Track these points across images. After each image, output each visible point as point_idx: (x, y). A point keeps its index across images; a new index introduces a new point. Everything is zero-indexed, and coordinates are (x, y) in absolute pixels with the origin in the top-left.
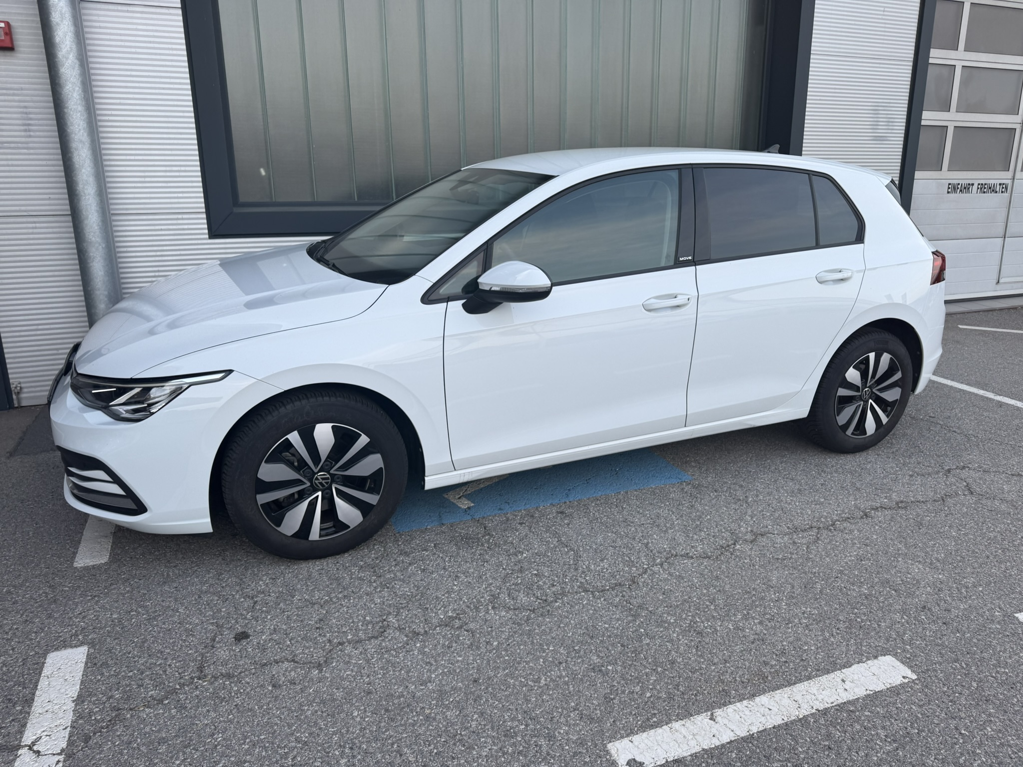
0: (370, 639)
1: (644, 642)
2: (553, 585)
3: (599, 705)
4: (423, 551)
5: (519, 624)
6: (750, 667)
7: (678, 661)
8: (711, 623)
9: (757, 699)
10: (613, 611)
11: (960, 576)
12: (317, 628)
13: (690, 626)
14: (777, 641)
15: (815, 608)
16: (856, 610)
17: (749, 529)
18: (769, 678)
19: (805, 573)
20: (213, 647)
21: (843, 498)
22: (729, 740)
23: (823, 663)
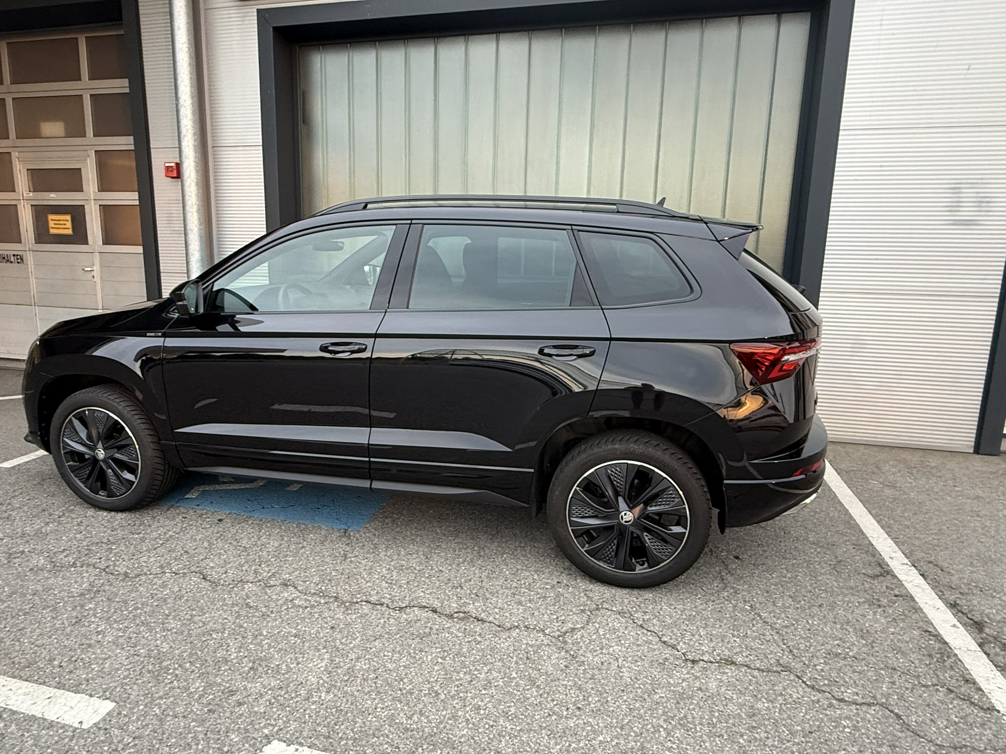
2: (101, 558)
7: (26, 630)
8: (98, 621)
10: (81, 587)
13: (87, 616)
14: (94, 652)
15: (171, 647)
16: (188, 664)
17: (291, 578)
18: (27, 669)
19: (234, 623)
21: (423, 588)
23: (74, 680)
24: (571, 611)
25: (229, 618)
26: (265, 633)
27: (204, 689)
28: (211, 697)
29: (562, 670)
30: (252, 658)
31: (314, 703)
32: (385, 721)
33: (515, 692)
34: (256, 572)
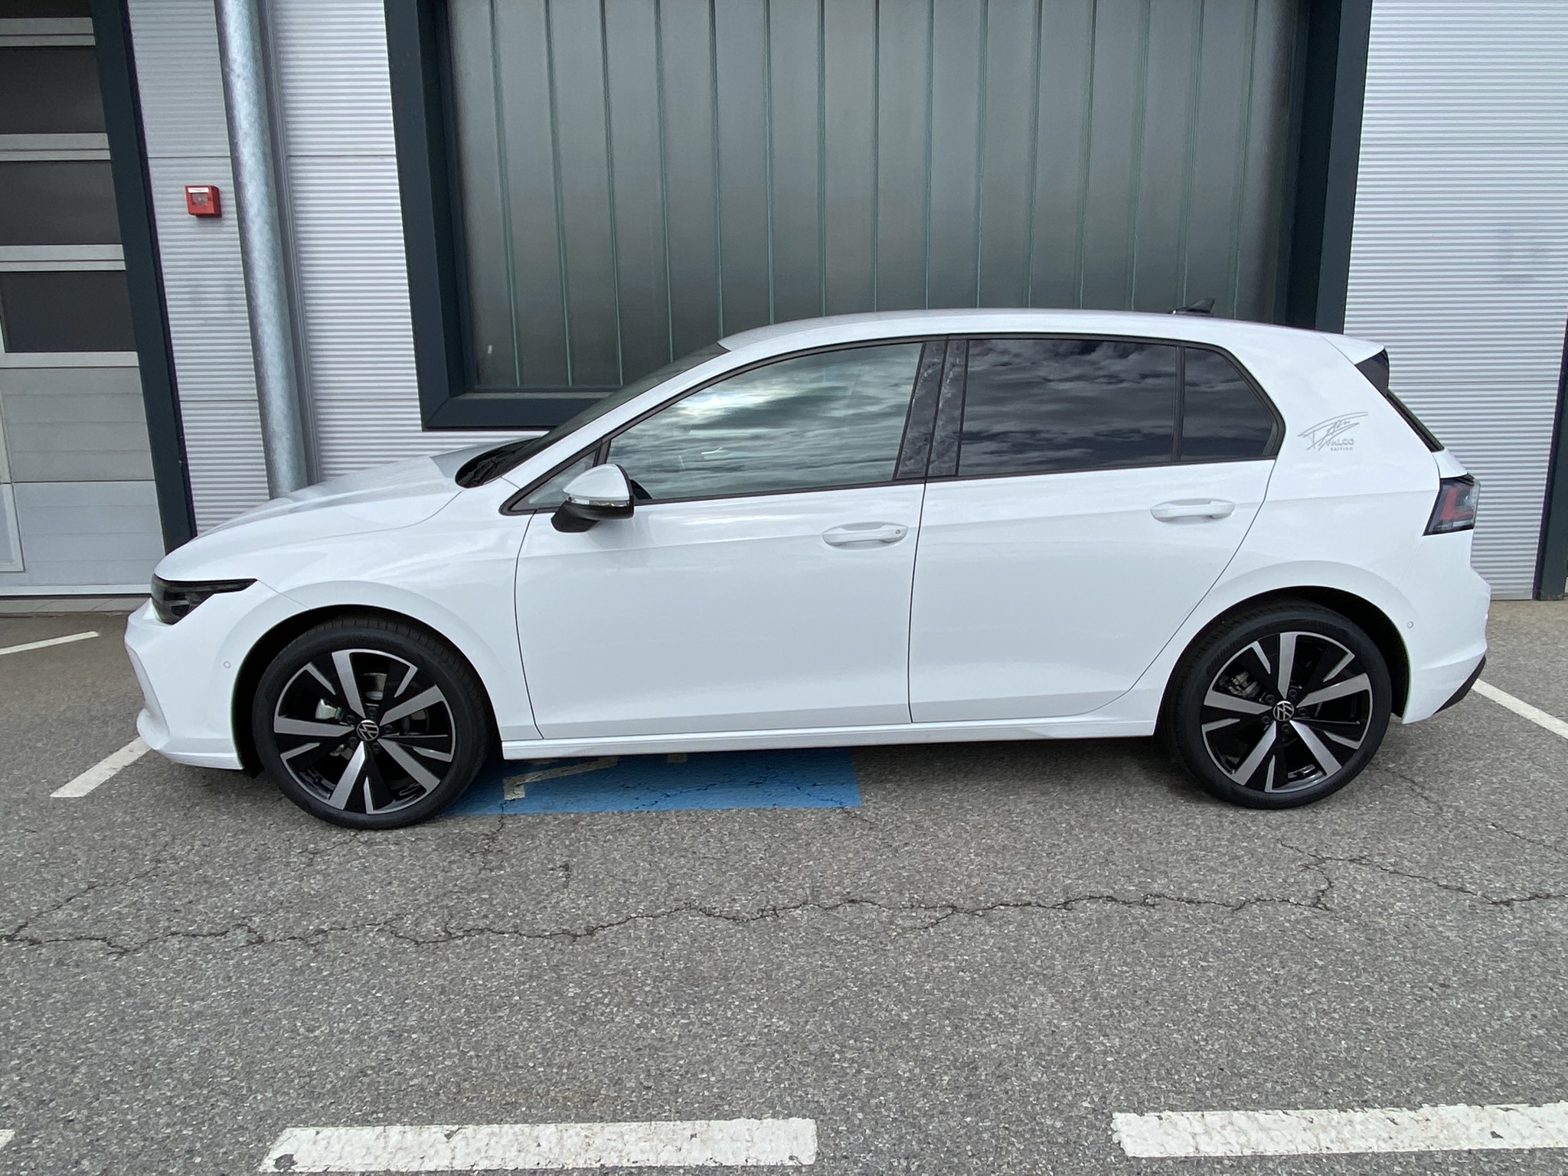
0: (211, 934)
1: (500, 1014)
2: (486, 917)
3: (342, 1079)
4: (396, 844)
5: (380, 956)
6: (591, 1082)
7: (509, 1049)
8: (618, 1011)
9: (542, 1126)
10: (515, 965)
11: (1100, 1031)
12: (176, 911)
13: (587, 1006)
14: (675, 1056)
15: (792, 1023)
16: (852, 1042)
17: (848, 890)
18: (595, 1104)
19: (846, 970)
20: (59, 908)
21: (1060, 872)
22: (432, 1169)
23: (699, 1103)
24: (1292, 869)
25: (827, 964)
26: (912, 975)
27: (922, 1069)
28: (946, 1078)
29: (1370, 945)
30: (937, 1013)
31: (1105, 1053)
32: (1228, 1055)
33: (1347, 983)
34: (784, 892)
